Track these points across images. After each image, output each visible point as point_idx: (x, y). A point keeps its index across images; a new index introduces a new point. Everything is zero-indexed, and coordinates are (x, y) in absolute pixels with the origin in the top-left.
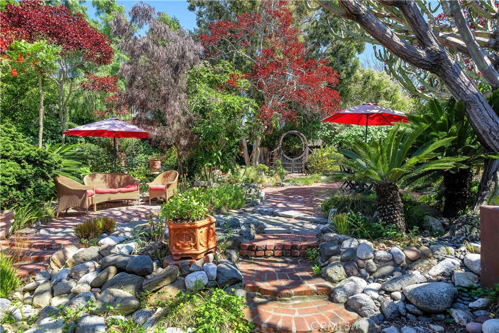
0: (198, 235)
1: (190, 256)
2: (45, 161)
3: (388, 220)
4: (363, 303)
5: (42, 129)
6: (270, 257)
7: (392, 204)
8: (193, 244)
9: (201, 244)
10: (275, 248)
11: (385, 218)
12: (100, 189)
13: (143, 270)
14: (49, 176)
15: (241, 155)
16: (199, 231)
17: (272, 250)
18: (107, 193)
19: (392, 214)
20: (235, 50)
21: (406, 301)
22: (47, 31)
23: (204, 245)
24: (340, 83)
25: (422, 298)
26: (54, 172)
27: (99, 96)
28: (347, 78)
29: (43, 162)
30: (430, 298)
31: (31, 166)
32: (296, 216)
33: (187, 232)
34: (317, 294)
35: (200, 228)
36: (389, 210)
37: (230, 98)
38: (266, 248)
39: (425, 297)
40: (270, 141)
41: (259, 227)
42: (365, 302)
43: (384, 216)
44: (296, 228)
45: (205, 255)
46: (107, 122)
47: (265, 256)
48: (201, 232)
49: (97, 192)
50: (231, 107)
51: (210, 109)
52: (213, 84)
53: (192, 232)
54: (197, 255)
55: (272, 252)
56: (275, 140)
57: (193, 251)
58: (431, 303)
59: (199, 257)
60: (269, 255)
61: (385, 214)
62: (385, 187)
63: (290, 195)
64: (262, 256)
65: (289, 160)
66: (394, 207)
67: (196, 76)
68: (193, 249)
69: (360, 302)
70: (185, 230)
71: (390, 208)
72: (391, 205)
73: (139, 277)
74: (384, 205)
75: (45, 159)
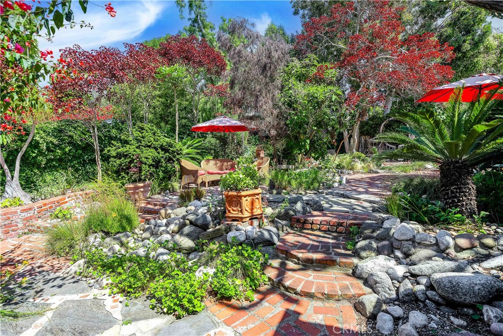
0: (243, 202)
1: (237, 219)
2: (171, 149)
3: (451, 203)
4: (378, 280)
5: (177, 127)
6: (316, 230)
7: (457, 185)
8: (240, 209)
9: (246, 210)
10: (321, 223)
11: (448, 201)
12: (211, 171)
13: (203, 225)
14: (174, 159)
15: (332, 143)
16: (244, 199)
17: (319, 225)
18: (216, 174)
19: (455, 197)
20: (330, 43)
21: (430, 287)
22: (181, 56)
23: (249, 211)
24: (464, 57)
25: (445, 285)
26: (178, 157)
27: (219, 101)
28: (472, 49)
29: (169, 150)
30: (454, 286)
31: (163, 152)
32: (365, 199)
33: (235, 199)
34: (340, 266)
35: (245, 196)
36: (452, 192)
37: (313, 89)
38: (313, 222)
39: (448, 285)
40: (370, 130)
41: (318, 204)
42: (380, 280)
43: (447, 199)
44: (358, 210)
45: (250, 219)
46: (218, 120)
47: (312, 229)
48: (247, 200)
49: (209, 173)
50: (314, 97)
51: (295, 101)
52: (301, 78)
53: (239, 199)
54: (242, 218)
55: (318, 226)
56: (376, 128)
57: (240, 215)
58: (455, 292)
59: (244, 220)
60: (315, 228)
61: (448, 196)
62: (449, 166)
63: (376, 181)
64: (309, 229)
65: (391, 148)
66: (460, 188)
67: (290, 73)
68: (240, 213)
69: (375, 278)
70: (235, 198)
71: (455, 190)
72: (456, 187)
73: (200, 230)
74: (447, 186)
75: (171, 148)
